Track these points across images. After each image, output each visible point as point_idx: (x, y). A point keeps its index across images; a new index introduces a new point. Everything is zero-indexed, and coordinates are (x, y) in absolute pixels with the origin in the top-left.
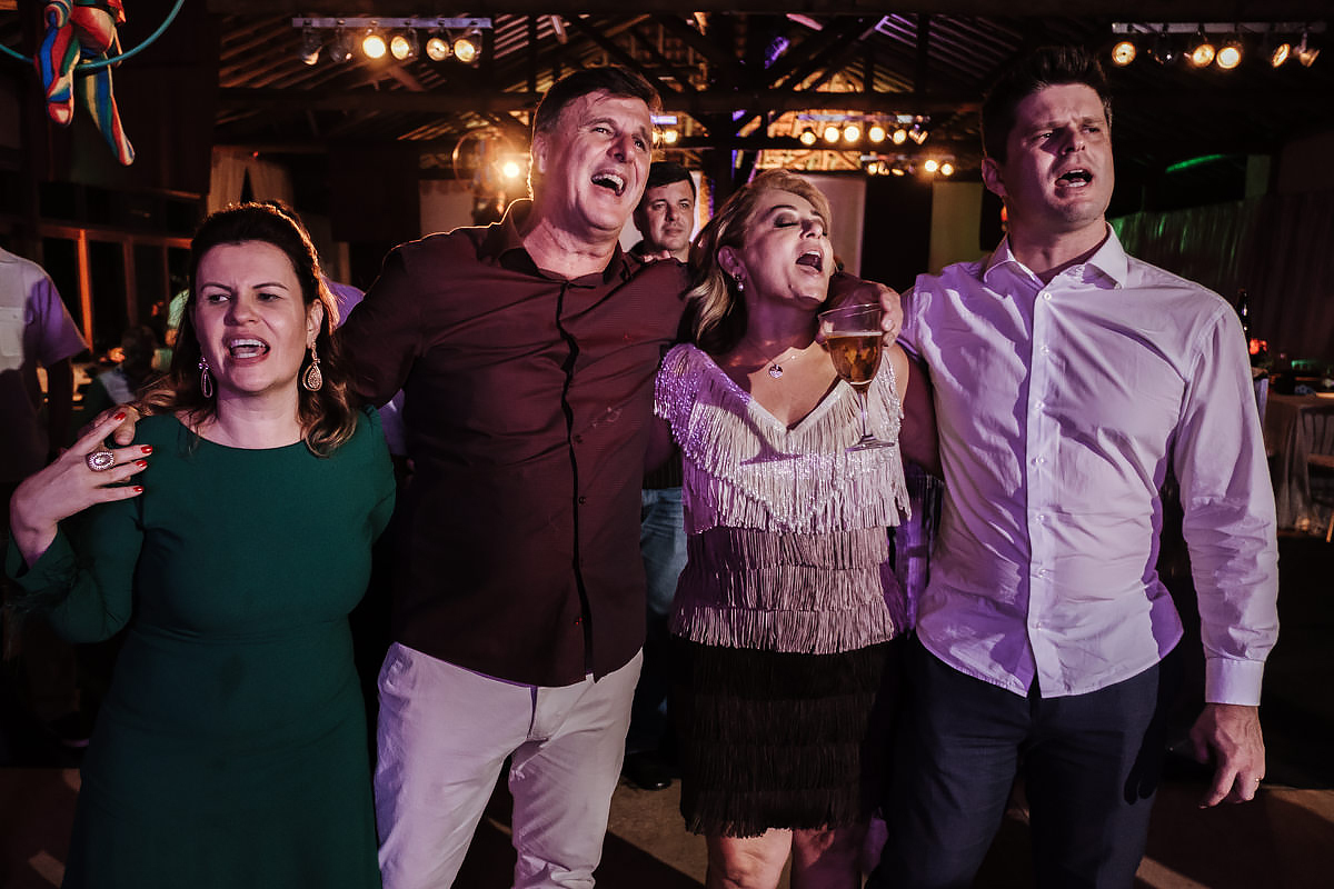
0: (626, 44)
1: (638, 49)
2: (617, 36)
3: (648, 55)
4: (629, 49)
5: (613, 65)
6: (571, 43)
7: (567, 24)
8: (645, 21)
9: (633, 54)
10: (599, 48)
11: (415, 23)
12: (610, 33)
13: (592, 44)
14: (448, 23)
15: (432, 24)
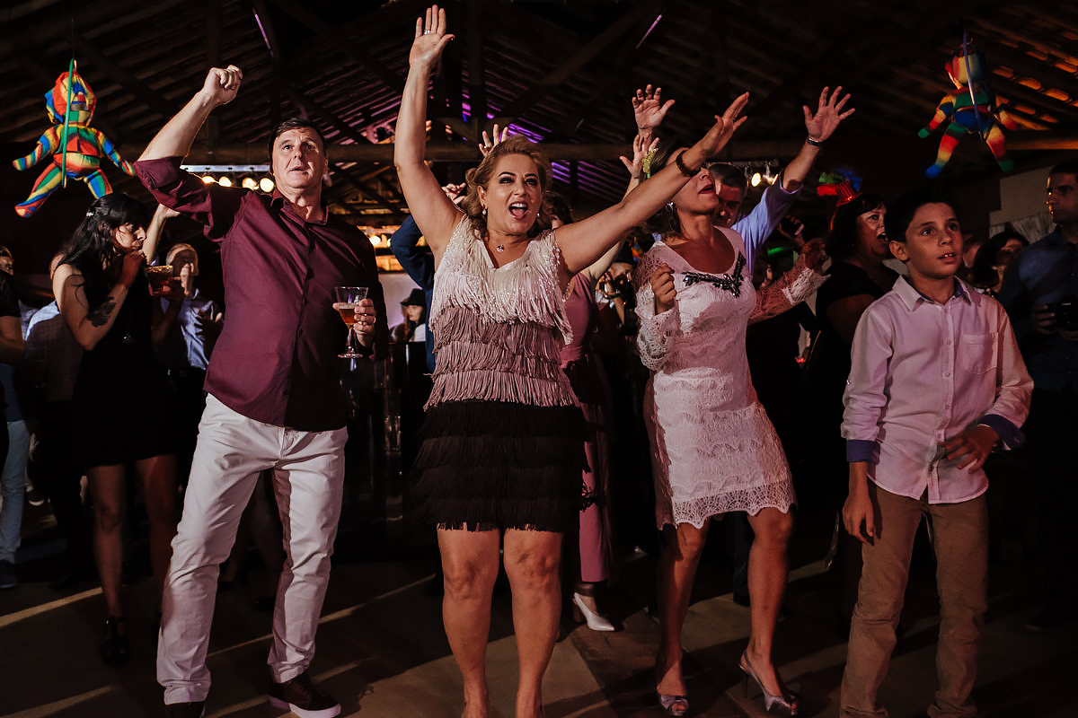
0: (374, 186)
1: (383, 190)
2: (368, 181)
3: (391, 194)
4: (377, 189)
5: (366, 201)
6: (335, 186)
7: (332, 173)
8: (388, 170)
9: (380, 193)
10: (356, 189)
11: (235, 169)
12: (363, 179)
13: (351, 186)
14: (257, 169)
15: (246, 169)
